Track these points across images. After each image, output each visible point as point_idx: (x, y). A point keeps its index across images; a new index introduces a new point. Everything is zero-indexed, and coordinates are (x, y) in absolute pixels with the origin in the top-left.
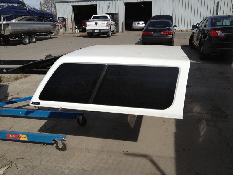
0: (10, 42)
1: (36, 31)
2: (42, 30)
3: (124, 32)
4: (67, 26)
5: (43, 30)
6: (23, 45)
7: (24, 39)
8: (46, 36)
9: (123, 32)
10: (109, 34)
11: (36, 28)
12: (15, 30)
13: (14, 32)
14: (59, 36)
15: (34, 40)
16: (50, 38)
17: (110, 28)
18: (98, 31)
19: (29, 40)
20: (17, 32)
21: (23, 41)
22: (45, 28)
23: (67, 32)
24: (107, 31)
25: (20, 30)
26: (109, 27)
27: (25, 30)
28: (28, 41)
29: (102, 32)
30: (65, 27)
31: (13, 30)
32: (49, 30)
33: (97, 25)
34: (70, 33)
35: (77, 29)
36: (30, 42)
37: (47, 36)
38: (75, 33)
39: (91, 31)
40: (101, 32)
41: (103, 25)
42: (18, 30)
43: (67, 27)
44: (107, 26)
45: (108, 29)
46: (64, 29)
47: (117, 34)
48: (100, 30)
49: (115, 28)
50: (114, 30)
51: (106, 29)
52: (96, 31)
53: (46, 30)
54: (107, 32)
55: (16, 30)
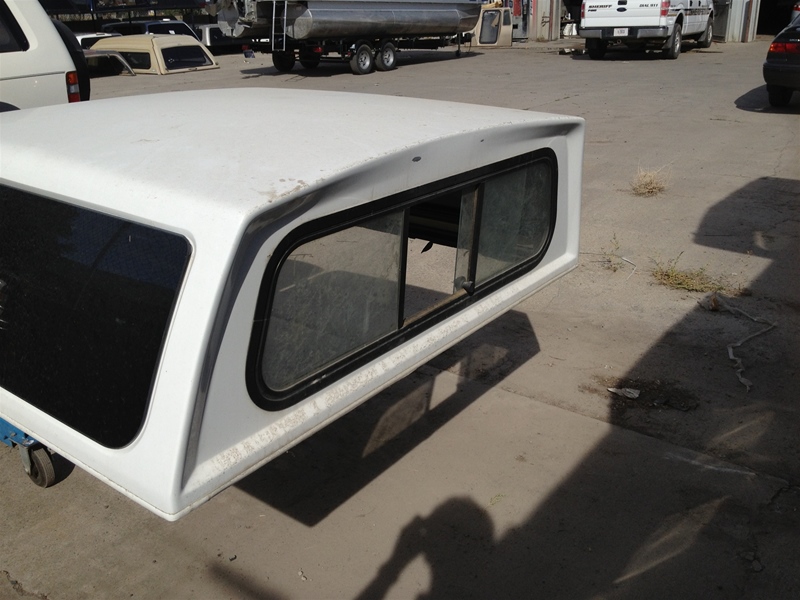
0: (321, 65)
1: (401, 27)
2: (424, 27)
3: (750, 39)
4: (532, 11)
5: (427, 24)
6: (351, 75)
7: (355, 57)
8: (436, 48)
9: (743, 41)
10: (670, 45)
11: (399, 19)
12: (325, 22)
13: (320, 31)
14: (496, 48)
15: (391, 60)
16: (458, 55)
17: (680, 20)
18: (625, 33)
19: (373, 60)
20: (331, 30)
21: (353, 63)
22: (433, 21)
23: (531, 34)
24: (660, 33)
25: (344, 22)
26: (675, 18)
27: (360, 23)
28: (368, 63)
29: (639, 36)
30: (525, 19)
31: (320, 23)
32: (452, 25)
33: (624, 10)
34: (538, 40)
35: (568, 26)
36: (373, 68)
37: (440, 49)
38: (556, 39)
39: (599, 34)
40: (635, 38)
41: (649, 9)
42: (336, 22)
43: (531, 17)
44: (664, 13)
45: (664, 27)
46: (521, 24)
47: (714, 47)
48: (633, 30)
49: (709, 23)
50: (702, 33)
51: (658, 27)
52: (617, 33)
53: (440, 27)
54: (661, 38)
55: (330, 22)
